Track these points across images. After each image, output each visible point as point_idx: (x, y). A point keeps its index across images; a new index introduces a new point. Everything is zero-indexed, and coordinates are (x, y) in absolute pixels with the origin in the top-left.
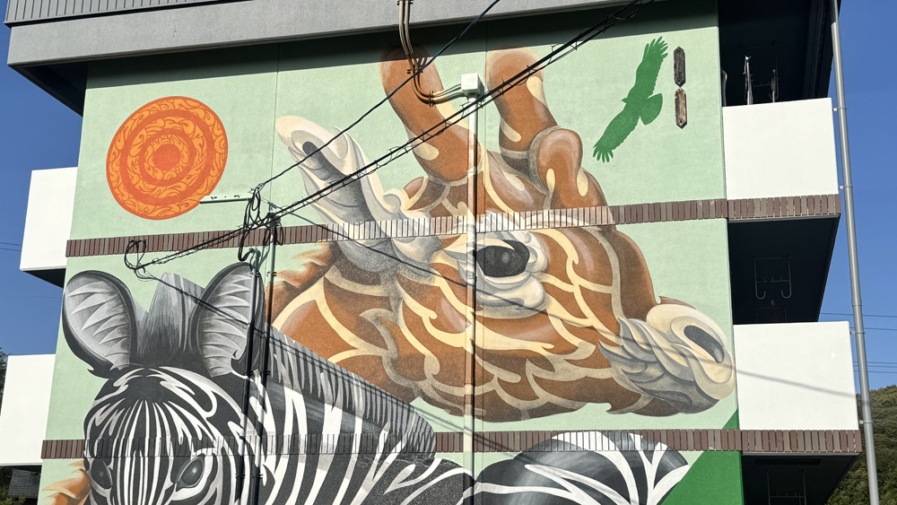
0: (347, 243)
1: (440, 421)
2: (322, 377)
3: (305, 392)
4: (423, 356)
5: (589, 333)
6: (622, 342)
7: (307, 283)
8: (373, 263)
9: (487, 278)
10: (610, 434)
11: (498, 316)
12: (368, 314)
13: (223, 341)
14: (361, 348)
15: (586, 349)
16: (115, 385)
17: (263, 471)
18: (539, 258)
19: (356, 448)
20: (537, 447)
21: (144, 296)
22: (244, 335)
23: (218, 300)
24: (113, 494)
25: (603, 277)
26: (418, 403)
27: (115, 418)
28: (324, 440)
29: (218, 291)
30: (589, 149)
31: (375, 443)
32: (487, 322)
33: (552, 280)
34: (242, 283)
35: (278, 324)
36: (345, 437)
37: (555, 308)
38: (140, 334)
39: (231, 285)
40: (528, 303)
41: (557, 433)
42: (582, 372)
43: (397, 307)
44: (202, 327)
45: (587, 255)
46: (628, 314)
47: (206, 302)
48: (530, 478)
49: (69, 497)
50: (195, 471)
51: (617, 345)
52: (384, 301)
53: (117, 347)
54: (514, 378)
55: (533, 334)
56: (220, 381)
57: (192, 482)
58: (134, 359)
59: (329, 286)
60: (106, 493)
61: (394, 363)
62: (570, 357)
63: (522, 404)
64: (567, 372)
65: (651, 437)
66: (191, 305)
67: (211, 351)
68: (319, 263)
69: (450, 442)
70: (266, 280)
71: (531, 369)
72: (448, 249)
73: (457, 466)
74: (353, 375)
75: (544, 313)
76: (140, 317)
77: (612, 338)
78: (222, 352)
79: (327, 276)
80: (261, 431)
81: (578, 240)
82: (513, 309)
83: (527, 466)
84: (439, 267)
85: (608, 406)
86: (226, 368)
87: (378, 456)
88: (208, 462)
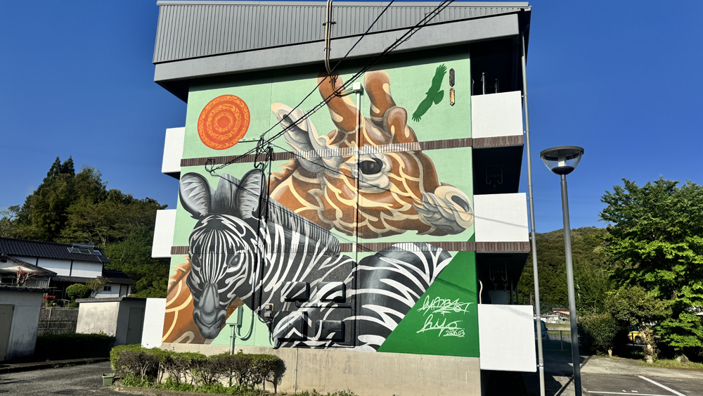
0: (302, 160)
1: (343, 238)
2: (291, 219)
3: (284, 226)
4: (335, 210)
5: (409, 199)
6: (423, 203)
7: (285, 178)
8: (314, 169)
9: (364, 175)
10: (417, 244)
11: (368, 192)
12: (311, 191)
13: (248, 203)
14: (309, 206)
15: (407, 206)
16: (202, 222)
17: (266, 260)
18: (387, 165)
19: (306, 250)
20: (385, 250)
21: (214, 184)
22: (257, 200)
23: (246, 185)
24: (202, 270)
25: (416, 174)
26: (333, 230)
27: (202, 237)
28: (292, 247)
29: (246, 181)
30: (410, 116)
31: (314, 248)
32: (364, 195)
33: (392, 175)
34: (256, 178)
35: (272, 196)
36: (301, 246)
37: (394, 188)
38: (213, 200)
39: (252, 179)
40: (382, 186)
41: (394, 243)
42: (405, 217)
43: (324, 188)
44: (239, 197)
45: (408, 165)
46: (426, 190)
47: (241, 186)
48: (382, 263)
49: (183, 271)
50: (236, 260)
51: (421, 205)
52: (318, 186)
53: (203, 206)
54: (375, 219)
55: (384, 199)
56: (247, 221)
57: (235, 264)
58: (210, 211)
59: (294, 179)
60: (198, 269)
61: (323, 213)
62: (400, 210)
63: (379, 231)
64: (398, 216)
65: (435, 245)
66: (234, 187)
67: (243, 208)
68: (290, 169)
69: (347, 247)
70: (267, 176)
71: (383, 215)
72: (347, 162)
73: (350, 258)
74: (304, 218)
75: (389, 190)
76: (212, 193)
77: (420, 202)
78: (248, 208)
79: (293, 174)
80: (265, 242)
81: (404, 158)
82: (375, 189)
83: (380, 258)
84: (342, 170)
85: (417, 232)
86: (250, 215)
87: (315, 254)
88: (242, 256)
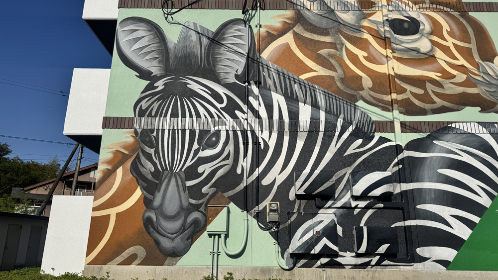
0: (306, 12)
1: (377, 114)
2: (296, 87)
3: (285, 95)
4: (361, 77)
6: (482, 74)
7: (282, 33)
9: (396, 35)
10: (483, 124)
11: (405, 56)
13: (228, 63)
14: (321, 71)
15: (461, 77)
16: (156, 85)
17: (261, 140)
18: (426, 26)
19: (322, 128)
21: (173, 35)
22: (243, 61)
23: (224, 39)
24: (157, 152)
25: (465, 38)
26: (360, 103)
27: (156, 105)
28: (301, 123)
29: (224, 34)
31: (335, 126)
32: (399, 60)
33: (435, 38)
34: (239, 30)
35: (265, 55)
36: (315, 122)
37: (439, 54)
38: (172, 55)
39: (233, 31)
40: (423, 50)
41: (451, 123)
42: (461, 90)
43: (341, 49)
44: (214, 54)
45: (454, 27)
46: (484, 59)
47: (216, 39)
49: (123, 153)
50: (214, 139)
51: (479, 76)
52: (333, 45)
53: (155, 63)
54: (420, 91)
55: (427, 67)
56: (228, 86)
58: (167, 70)
59: (296, 35)
60: (152, 151)
61: (342, 80)
62: (452, 81)
63: (428, 106)
64: (451, 89)
66: (205, 41)
67: (221, 69)
68: (289, 22)
70: (255, 30)
71: (429, 86)
72: (370, 18)
75: (433, 56)
76: (171, 46)
78: (229, 70)
79: (294, 29)
82: (414, 53)
83: (434, 141)
85: (479, 109)
86: (232, 79)
87: (337, 134)
88: (223, 134)
